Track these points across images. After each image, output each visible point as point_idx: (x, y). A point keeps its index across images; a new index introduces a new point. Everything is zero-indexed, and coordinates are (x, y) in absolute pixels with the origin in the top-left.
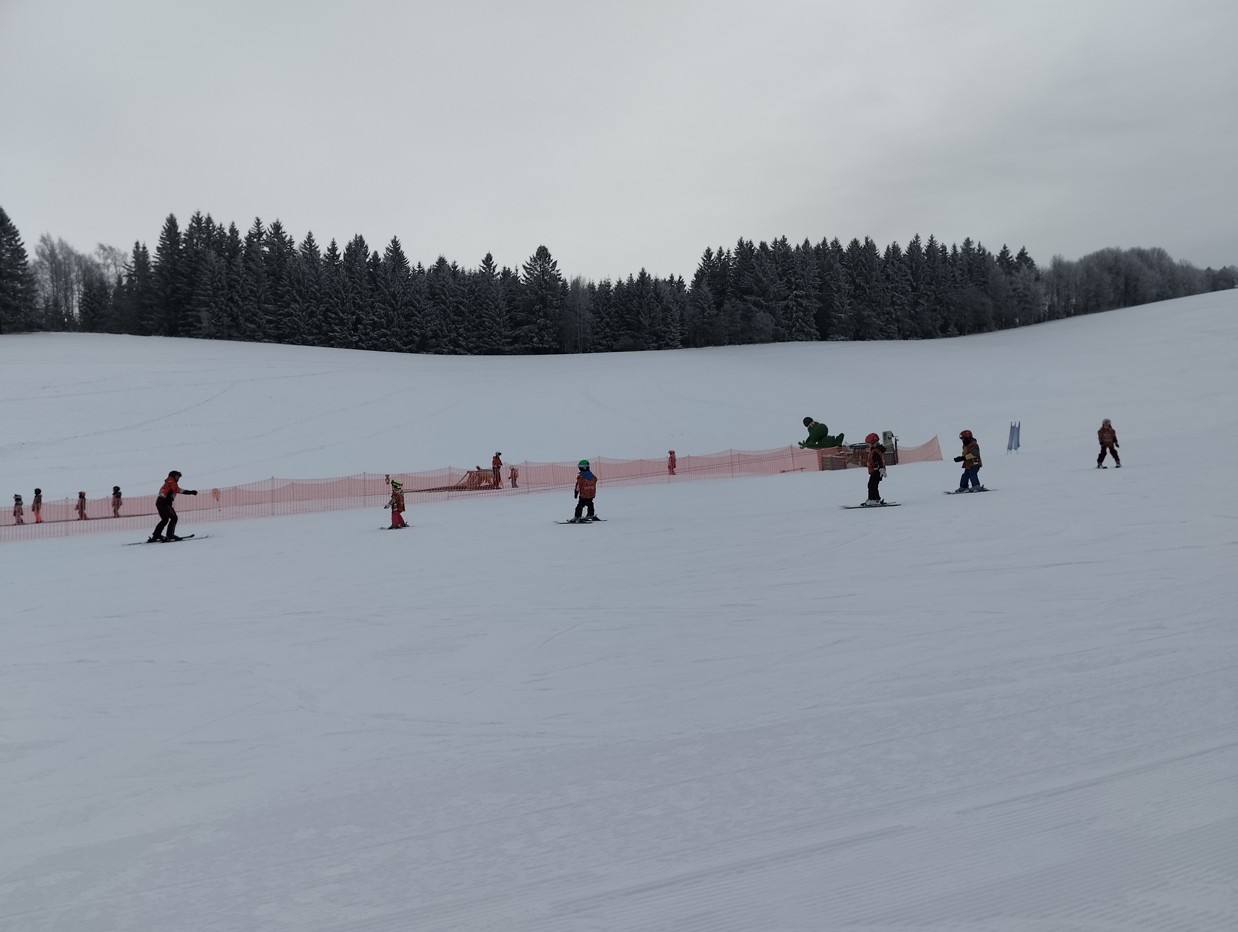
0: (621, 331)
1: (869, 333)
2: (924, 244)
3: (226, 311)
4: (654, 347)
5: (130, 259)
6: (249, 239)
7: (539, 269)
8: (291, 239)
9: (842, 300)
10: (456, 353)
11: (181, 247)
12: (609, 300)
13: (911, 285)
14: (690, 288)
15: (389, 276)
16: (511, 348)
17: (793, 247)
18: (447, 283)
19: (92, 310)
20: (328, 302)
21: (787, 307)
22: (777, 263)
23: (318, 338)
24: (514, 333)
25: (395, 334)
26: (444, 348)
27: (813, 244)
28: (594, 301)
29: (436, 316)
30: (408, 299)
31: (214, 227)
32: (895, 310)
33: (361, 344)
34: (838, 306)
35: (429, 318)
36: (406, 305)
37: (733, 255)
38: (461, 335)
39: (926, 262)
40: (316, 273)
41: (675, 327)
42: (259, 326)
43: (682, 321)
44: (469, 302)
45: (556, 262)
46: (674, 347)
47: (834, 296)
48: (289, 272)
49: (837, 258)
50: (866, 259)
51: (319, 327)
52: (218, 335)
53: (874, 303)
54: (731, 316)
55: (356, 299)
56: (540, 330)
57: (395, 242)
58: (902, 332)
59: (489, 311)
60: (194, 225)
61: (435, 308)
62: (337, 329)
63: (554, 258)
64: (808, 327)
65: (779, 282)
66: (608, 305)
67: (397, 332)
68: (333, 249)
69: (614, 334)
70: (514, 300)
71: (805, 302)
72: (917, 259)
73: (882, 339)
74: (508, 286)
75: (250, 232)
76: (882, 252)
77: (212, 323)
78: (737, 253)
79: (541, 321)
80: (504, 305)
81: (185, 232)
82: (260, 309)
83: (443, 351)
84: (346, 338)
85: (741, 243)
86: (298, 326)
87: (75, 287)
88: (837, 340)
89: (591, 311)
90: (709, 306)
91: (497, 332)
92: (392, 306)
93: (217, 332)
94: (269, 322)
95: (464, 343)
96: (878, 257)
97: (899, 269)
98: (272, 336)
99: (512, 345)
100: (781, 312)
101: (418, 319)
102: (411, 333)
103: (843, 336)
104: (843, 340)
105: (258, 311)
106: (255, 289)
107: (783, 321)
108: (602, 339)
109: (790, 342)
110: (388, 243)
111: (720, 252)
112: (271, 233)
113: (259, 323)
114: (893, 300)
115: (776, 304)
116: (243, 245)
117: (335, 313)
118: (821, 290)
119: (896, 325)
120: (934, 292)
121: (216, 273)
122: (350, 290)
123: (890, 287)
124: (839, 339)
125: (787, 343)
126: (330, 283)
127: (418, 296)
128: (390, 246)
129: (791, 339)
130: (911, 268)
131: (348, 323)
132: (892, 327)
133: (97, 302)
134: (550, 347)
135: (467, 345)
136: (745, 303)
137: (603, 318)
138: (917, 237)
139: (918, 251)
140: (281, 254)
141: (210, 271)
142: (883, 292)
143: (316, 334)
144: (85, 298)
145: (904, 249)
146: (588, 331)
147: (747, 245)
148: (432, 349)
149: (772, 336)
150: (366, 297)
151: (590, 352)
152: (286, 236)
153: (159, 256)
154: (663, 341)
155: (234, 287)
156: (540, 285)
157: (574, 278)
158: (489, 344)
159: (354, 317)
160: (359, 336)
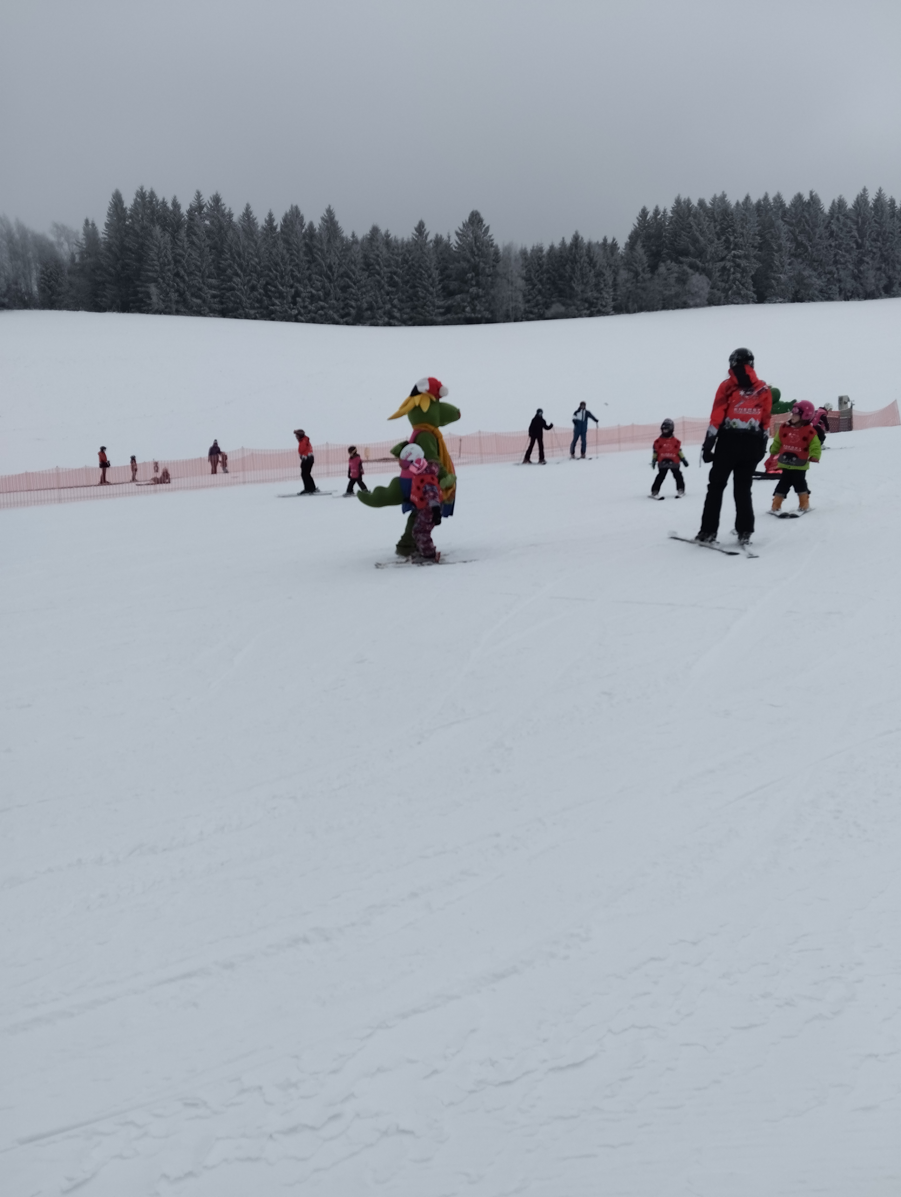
0: (553, 298)
1: (808, 295)
2: (871, 197)
3: (173, 287)
4: (585, 314)
5: (81, 236)
6: (190, 212)
7: (471, 235)
8: (230, 212)
9: (783, 259)
10: (389, 324)
11: (127, 223)
12: (541, 266)
13: (856, 242)
14: (624, 251)
15: (325, 247)
16: (445, 318)
17: (733, 203)
18: (381, 253)
19: (50, 288)
20: (268, 275)
21: (724, 268)
22: (715, 221)
23: (259, 312)
24: (446, 302)
25: (332, 307)
26: (379, 320)
27: (754, 200)
28: (526, 267)
29: (371, 287)
30: (343, 270)
31: (157, 201)
32: (837, 269)
33: (300, 317)
34: (777, 266)
35: (364, 290)
36: (342, 276)
37: (670, 214)
38: (394, 306)
39: (874, 217)
40: (256, 245)
41: (607, 292)
42: (204, 301)
43: (615, 286)
44: (403, 272)
45: (488, 228)
46: (606, 313)
47: (774, 255)
48: (230, 246)
49: (778, 214)
50: (809, 215)
51: (260, 301)
52: (167, 310)
53: (817, 261)
54: (665, 279)
55: (294, 271)
56: (473, 299)
57: (329, 212)
58: (843, 292)
59: (422, 281)
60: (138, 199)
61: (370, 278)
62: (277, 302)
63: (486, 222)
64: (745, 290)
65: (716, 241)
66: (540, 271)
67: (333, 304)
68: (270, 220)
69: (546, 302)
70: (446, 268)
71: (743, 263)
72: (864, 214)
73: (822, 300)
74: (441, 254)
75: (191, 206)
76: (826, 206)
77: (160, 298)
78: (672, 212)
79: (473, 290)
80: (437, 275)
81: (131, 207)
82: (204, 283)
83: (378, 323)
84: (286, 311)
85: (678, 201)
86: (241, 300)
87: (33, 265)
88: (775, 303)
89: (524, 278)
90: (643, 270)
91: (430, 302)
92: (328, 278)
93: (166, 308)
94: (214, 296)
95: (398, 314)
96: (822, 212)
97: (845, 224)
98: (217, 310)
99: (445, 315)
100: (718, 274)
101: (354, 291)
102: (347, 306)
103: (781, 297)
104: (781, 302)
105: (202, 285)
106: (199, 263)
107: (720, 283)
108: (534, 307)
110: (323, 213)
111: (657, 212)
112: (210, 205)
113: (205, 298)
114: (836, 259)
115: (713, 265)
116: (185, 219)
117: (275, 287)
118: (760, 249)
119: (838, 285)
120: (880, 249)
121: (162, 248)
122: (288, 262)
123: (833, 244)
124: (777, 301)
125: (723, 306)
126: (270, 256)
127: (353, 267)
128: (325, 215)
129: (726, 303)
130: (857, 223)
131: (287, 296)
132: (834, 287)
133: (53, 280)
134: (482, 317)
135: (401, 316)
136: (681, 265)
137: (534, 285)
138: (865, 190)
139: (865, 205)
140: (221, 228)
141: (156, 246)
142: (826, 250)
143: (258, 308)
144: (43, 275)
145: (850, 203)
146: (520, 299)
147: (684, 202)
148: (367, 321)
149: (707, 300)
150: (304, 269)
151: (521, 321)
152: (225, 208)
153: (107, 233)
154: (595, 307)
155: (180, 262)
156: (472, 252)
157: (506, 244)
158: (422, 315)
159: (293, 290)
160: (298, 309)
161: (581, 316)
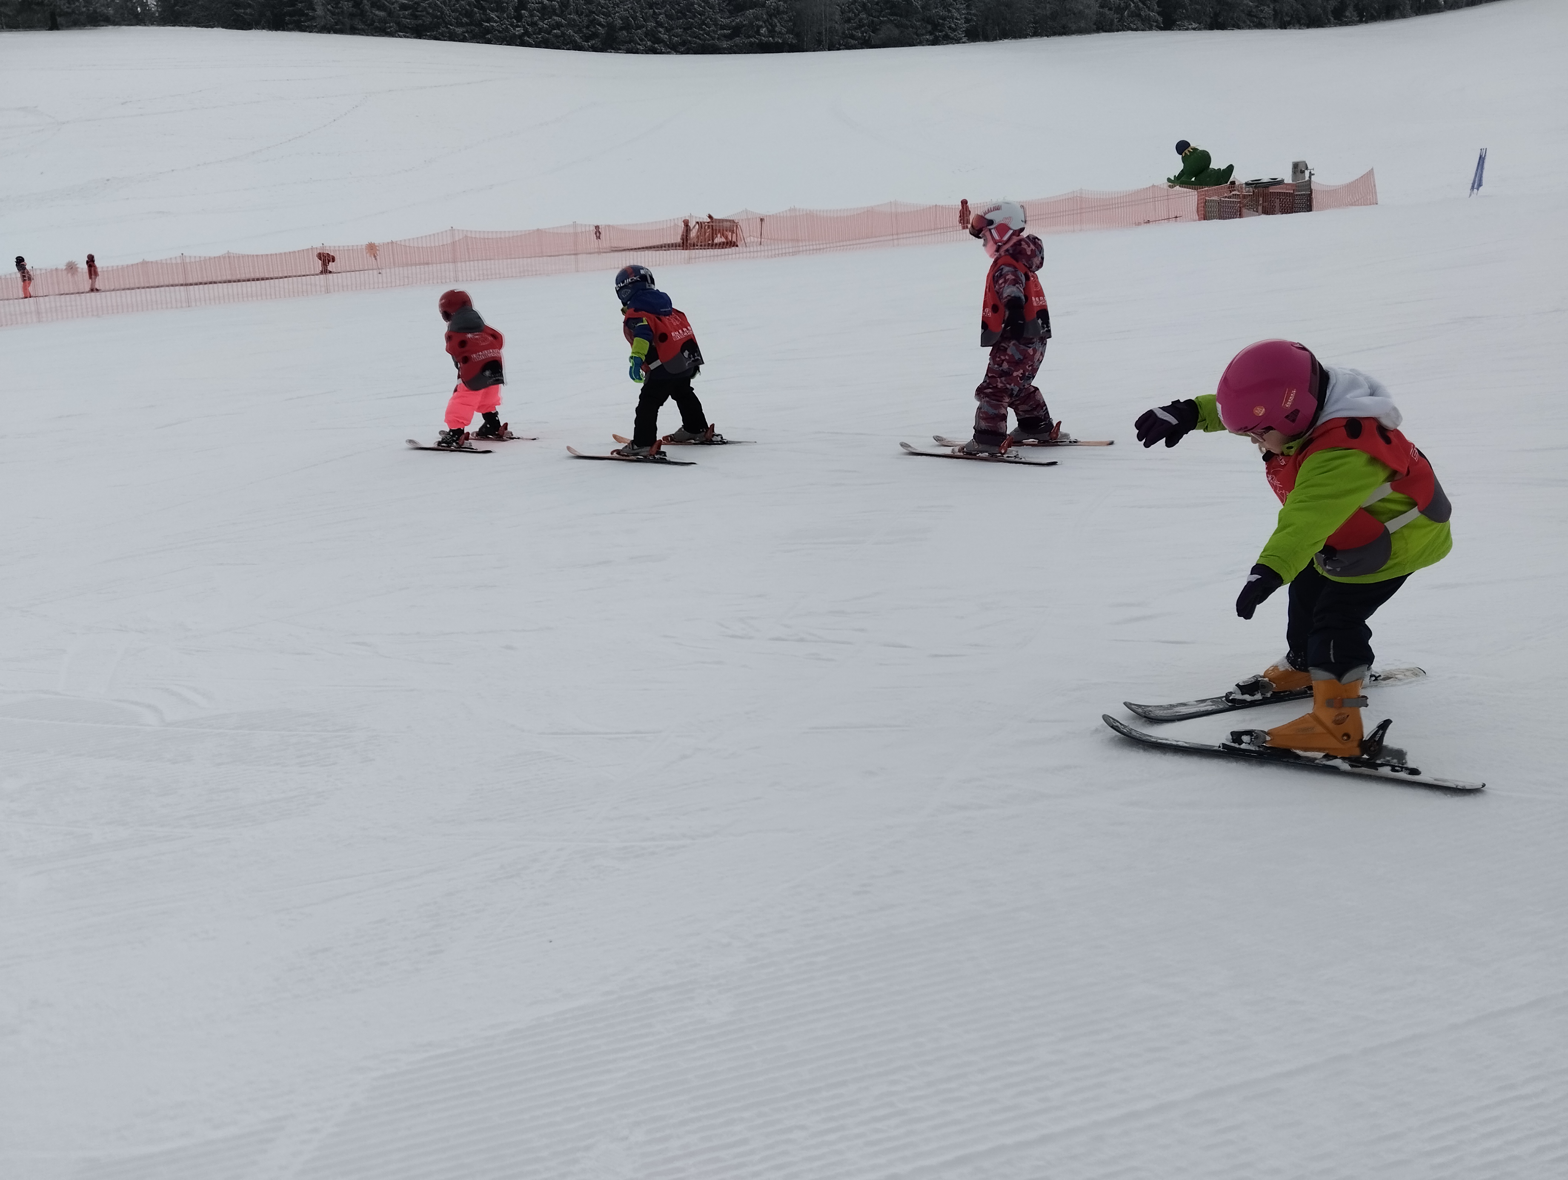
0: (882, 17)
1: (1232, 18)
4: (927, 40)
10: (654, 51)
16: (730, 43)
23: (469, 30)
24: (733, 21)
25: (571, 24)
26: (640, 45)
33: (527, 39)
38: (660, 24)
41: (958, 10)
42: (390, 14)
46: (956, 40)
51: (469, 14)
52: (337, 27)
56: (770, 16)
58: (1280, 16)
62: (494, 16)
64: (1147, 10)
67: (574, 20)
69: (873, 21)
73: (1250, 28)
77: (328, 10)
83: (638, 49)
84: (507, 29)
86: (442, 13)
88: (1187, 29)
91: (711, 20)
93: (336, 24)
95: (666, 36)
98: (408, 28)
99: (731, 39)
102: (593, 22)
103: (1195, 23)
104: (1194, 29)
108: (856, 28)
109: (1120, 33)
113: (390, 10)
119: (1272, 6)
124: (1190, 27)
125: (1116, 33)
129: (1121, 28)
132: (1266, 9)
134: (784, 43)
135: (670, 39)
143: (467, 24)
146: (837, 17)
148: (623, 46)
149: (1095, 24)
151: (839, 49)
154: (941, 31)
158: (700, 39)
160: (524, 26)
161: (921, 43)
